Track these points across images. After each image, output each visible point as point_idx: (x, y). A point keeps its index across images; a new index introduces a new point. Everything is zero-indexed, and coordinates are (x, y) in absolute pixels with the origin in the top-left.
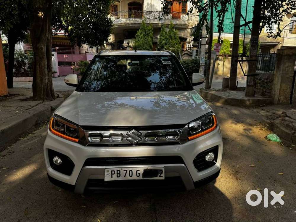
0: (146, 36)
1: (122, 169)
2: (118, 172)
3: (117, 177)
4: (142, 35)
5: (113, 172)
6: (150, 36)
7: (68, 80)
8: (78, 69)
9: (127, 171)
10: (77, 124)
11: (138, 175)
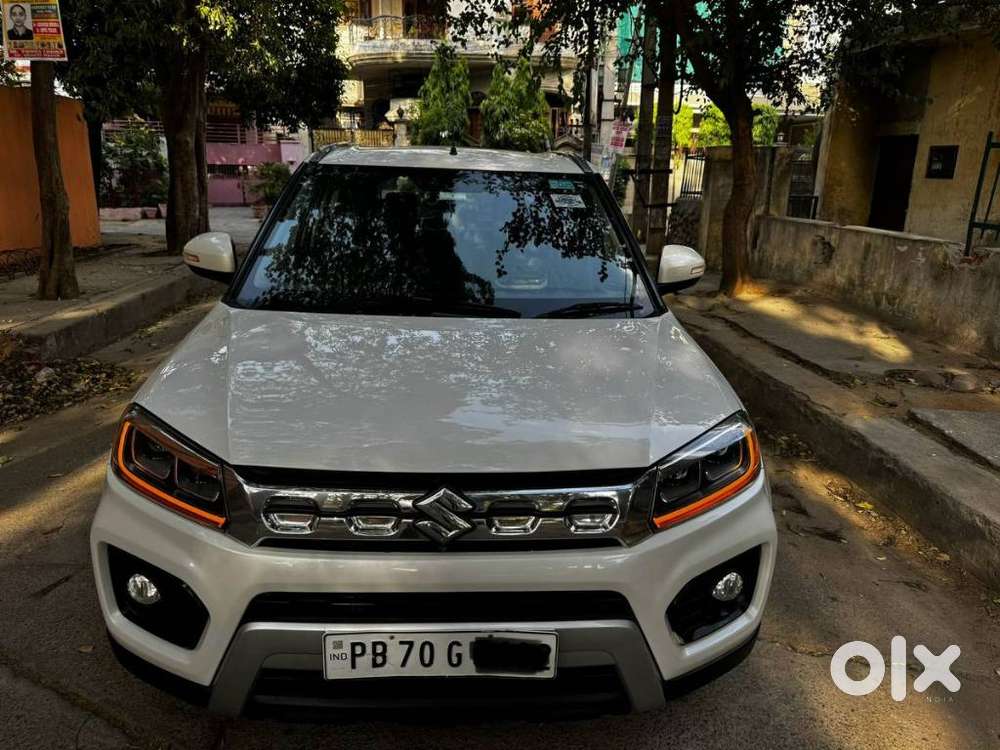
0: (447, 92)
1: (392, 638)
2: (379, 649)
3: (375, 665)
4: (437, 90)
5: (358, 650)
6: (461, 92)
7: (196, 257)
8: (258, 187)
9: (411, 644)
10: (220, 459)
11: (455, 660)
